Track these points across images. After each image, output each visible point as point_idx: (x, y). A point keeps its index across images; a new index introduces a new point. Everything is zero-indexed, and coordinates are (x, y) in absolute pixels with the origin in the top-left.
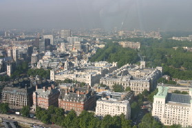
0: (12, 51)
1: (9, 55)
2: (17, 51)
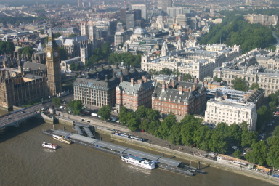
0: (87, 27)
1: (83, 33)
2: (94, 27)
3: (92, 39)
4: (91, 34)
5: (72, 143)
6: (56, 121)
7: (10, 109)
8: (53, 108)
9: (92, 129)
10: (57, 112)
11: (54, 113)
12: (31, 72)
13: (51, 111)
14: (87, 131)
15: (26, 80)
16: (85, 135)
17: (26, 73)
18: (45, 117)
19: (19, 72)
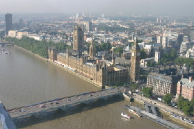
1: (159, 42)
2: (167, 38)
3: (164, 46)
4: (164, 42)
5: (141, 117)
6: (132, 100)
7: (103, 87)
9: (157, 109)
10: (134, 94)
11: (132, 94)
12: (119, 64)
13: (130, 92)
14: (154, 111)
15: (116, 69)
16: (151, 112)
18: (125, 96)
19: (112, 63)
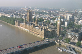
0: (67, 16)
4: (68, 18)
6: (60, 44)
8: (59, 40)
11: (60, 42)
12: (51, 28)
14: (72, 49)
16: (71, 50)
17: (49, 28)
19: (47, 27)
